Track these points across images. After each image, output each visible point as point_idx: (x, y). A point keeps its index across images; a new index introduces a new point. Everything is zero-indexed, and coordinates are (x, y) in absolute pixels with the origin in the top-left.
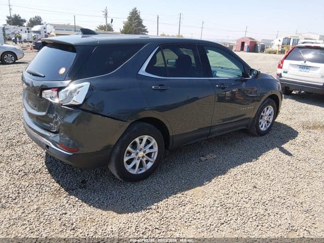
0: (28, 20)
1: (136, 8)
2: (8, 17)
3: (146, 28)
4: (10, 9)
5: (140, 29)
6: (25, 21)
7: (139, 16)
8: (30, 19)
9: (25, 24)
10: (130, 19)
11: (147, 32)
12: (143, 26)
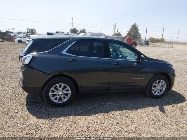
0: (79, 31)
1: (135, 23)
2: (71, 29)
3: (140, 34)
4: (72, 25)
5: (137, 35)
6: (78, 31)
7: (137, 27)
8: (80, 30)
9: (78, 32)
10: (131, 29)
11: (141, 36)
12: (138, 33)
